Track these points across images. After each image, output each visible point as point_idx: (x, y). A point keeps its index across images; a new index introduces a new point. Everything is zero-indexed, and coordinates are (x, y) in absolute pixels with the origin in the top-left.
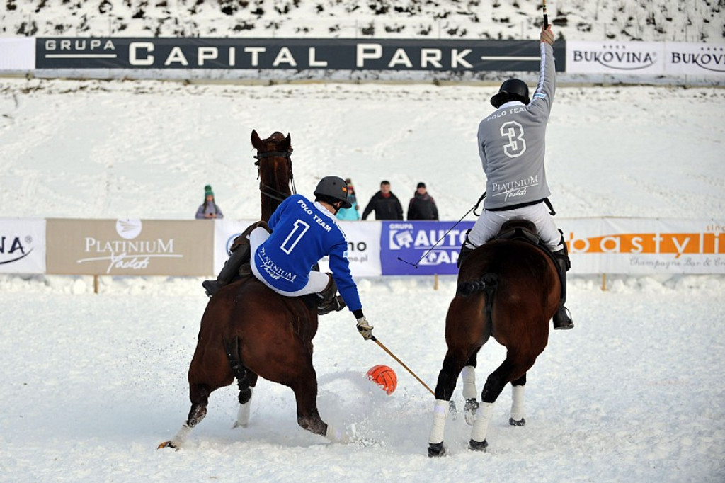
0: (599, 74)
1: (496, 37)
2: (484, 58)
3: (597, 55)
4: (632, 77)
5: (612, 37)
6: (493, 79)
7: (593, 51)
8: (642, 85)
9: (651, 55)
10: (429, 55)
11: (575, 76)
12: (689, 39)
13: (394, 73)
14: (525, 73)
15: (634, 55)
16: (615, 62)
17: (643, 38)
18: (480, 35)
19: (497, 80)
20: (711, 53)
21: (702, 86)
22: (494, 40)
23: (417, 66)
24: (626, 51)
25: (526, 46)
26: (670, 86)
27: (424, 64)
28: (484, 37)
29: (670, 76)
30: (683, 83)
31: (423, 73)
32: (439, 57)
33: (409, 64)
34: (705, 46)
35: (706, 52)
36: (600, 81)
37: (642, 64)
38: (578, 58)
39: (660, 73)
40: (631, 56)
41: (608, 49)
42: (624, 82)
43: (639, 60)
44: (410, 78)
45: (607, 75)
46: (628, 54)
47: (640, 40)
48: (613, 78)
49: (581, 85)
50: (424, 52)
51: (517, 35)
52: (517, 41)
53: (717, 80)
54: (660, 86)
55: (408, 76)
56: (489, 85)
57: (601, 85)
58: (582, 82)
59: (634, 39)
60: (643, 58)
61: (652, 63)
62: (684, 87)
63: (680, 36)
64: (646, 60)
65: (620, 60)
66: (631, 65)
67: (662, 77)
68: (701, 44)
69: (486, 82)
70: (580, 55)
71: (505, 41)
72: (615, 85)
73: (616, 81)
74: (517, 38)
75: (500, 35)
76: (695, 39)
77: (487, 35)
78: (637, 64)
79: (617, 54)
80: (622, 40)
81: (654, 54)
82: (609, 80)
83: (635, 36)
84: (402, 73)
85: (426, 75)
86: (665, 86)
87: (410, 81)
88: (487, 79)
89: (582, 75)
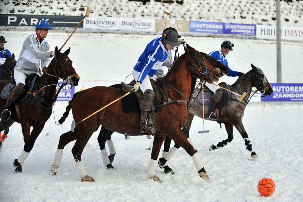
0: (95, 29)
1: (58, 15)
2: (54, 22)
3: (95, 22)
4: (107, 30)
5: (101, 15)
6: (57, 30)
7: (94, 20)
8: (111, 33)
10: (34, 21)
11: (87, 29)
12: (129, 16)
13: (21, 27)
14: (68, 28)
15: (108, 22)
16: (101, 24)
17: (112, 16)
18: (53, 14)
19: (58, 30)
20: (137, 22)
21: (133, 34)
22: (57, 16)
23: (29, 24)
24: (106, 20)
25: (69, 18)
26: (121, 33)
27: (32, 24)
28: (54, 14)
29: (121, 30)
30: (126, 33)
31: (31, 27)
32: (37, 21)
33: (26, 24)
34: (135, 19)
35: (135, 21)
36: (96, 31)
37: (111, 25)
38: (88, 23)
41: (99, 20)
42: (104, 31)
44: (26, 29)
45: (98, 29)
46: (106, 22)
47: (111, 16)
49: (89, 33)
50: (32, 19)
51: (66, 14)
52: (66, 16)
53: (139, 32)
54: (118, 33)
55: (26, 28)
56: (55, 32)
57: (96, 33)
58: (89, 31)
59: (108, 16)
61: (115, 25)
62: (127, 34)
63: (125, 15)
64: (113, 24)
65: (103, 24)
66: (107, 25)
67: (118, 30)
68: (133, 19)
69: (54, 31)
71: (61, 16)
72: (101, 33)
73: (101, 31)
74: (66, 15)
75: (60, 14)
76: (131, 17)
77: (55, 14)
78: (109, 25)
79: (102, 21)
80: (104, 16)
81: (116, 22)
82: (99, 31)
83: (109, 15)
84: (24, 27)
85: (32, 28)
86: (120, 33)
87: (26, 30)
88: (55, 30)
89: (89, 29)
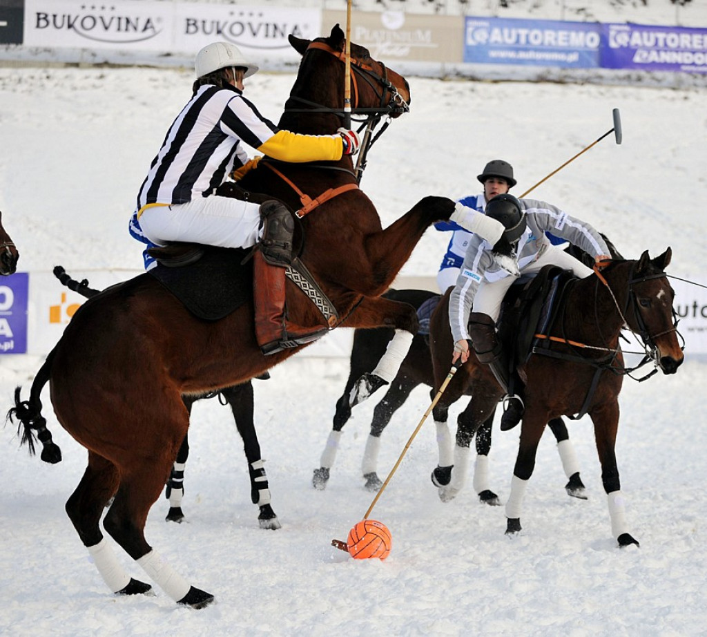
0: (74, 49)
3: (71, 19)
4: (123, 54)
8: (140, 66)
9: (154, 22)
11: (36, 51)
15: (128, 21)
16: (98, 31)
20: (245, 19)
24: (116, 13)
26: (180, 68)
29: (181, 54)
34: (236, 9)
35: (236, 18)
36: (76, 60)
37: (139, 35)
38: (43, 23)
39: (166, 49)
40: (123, 22)
41: (88, 11)
42: (112, 61)
43: (135, 28)
45: (84, 50)
46: (119, 19)
48: (94, 55)
49: (46, 65)
54: (167, 68)
57: (77, 65)
58: (48, 59)
60: (141, 26)
61: (155, 34)
64: (145, 29)
65: (106, 28)
66: (123, 35)
67: (168, 55)
68: (229, 7)
70: (45, 18)
72: (99, 66)
73: (99, 60)
78: (132, 35)
79: (102, 18)
81: (159, 20)
82: (90, 59)
86: (175, 69)
89: (47, 50)
